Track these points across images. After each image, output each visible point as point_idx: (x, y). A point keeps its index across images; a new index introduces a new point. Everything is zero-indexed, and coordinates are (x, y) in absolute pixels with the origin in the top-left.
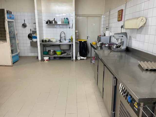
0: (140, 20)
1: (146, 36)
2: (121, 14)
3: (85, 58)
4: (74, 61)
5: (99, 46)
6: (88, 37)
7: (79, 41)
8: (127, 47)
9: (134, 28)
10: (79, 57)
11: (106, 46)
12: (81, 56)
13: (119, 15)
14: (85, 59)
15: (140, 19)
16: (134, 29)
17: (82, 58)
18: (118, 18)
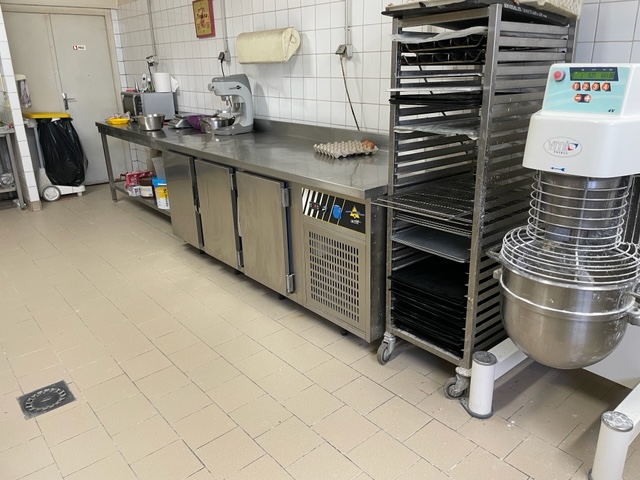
0: (288, 36)
1: (307, 80)
2: (208, 13)
3: (80, 189)
4: (37, 208)
5: (153, 128)
6: (66, 100)
7: (38, 120)
8: (254, 120)
9: (273, 59)
10: (52, 189)
11: (177, 126)
12: (60, 184)
13: (202, 17)
14: (80, 194)
15: (286, 35)
16: (272, 63)
17: (66, 190)
18: (197, 28)
